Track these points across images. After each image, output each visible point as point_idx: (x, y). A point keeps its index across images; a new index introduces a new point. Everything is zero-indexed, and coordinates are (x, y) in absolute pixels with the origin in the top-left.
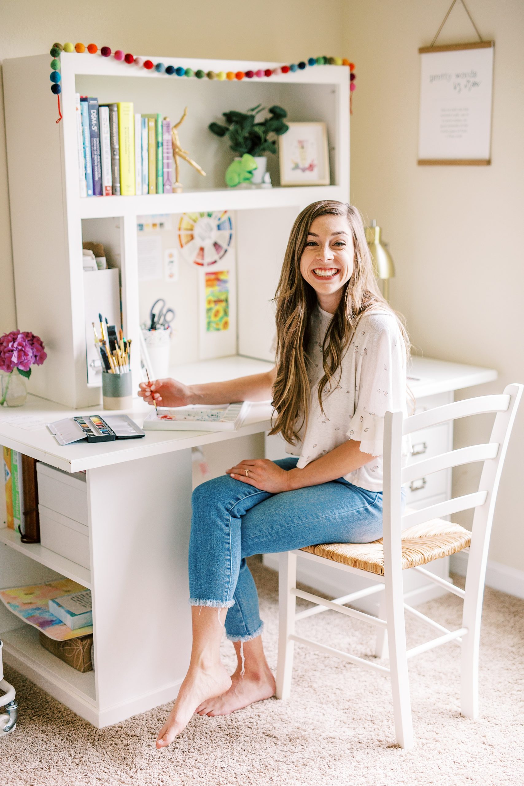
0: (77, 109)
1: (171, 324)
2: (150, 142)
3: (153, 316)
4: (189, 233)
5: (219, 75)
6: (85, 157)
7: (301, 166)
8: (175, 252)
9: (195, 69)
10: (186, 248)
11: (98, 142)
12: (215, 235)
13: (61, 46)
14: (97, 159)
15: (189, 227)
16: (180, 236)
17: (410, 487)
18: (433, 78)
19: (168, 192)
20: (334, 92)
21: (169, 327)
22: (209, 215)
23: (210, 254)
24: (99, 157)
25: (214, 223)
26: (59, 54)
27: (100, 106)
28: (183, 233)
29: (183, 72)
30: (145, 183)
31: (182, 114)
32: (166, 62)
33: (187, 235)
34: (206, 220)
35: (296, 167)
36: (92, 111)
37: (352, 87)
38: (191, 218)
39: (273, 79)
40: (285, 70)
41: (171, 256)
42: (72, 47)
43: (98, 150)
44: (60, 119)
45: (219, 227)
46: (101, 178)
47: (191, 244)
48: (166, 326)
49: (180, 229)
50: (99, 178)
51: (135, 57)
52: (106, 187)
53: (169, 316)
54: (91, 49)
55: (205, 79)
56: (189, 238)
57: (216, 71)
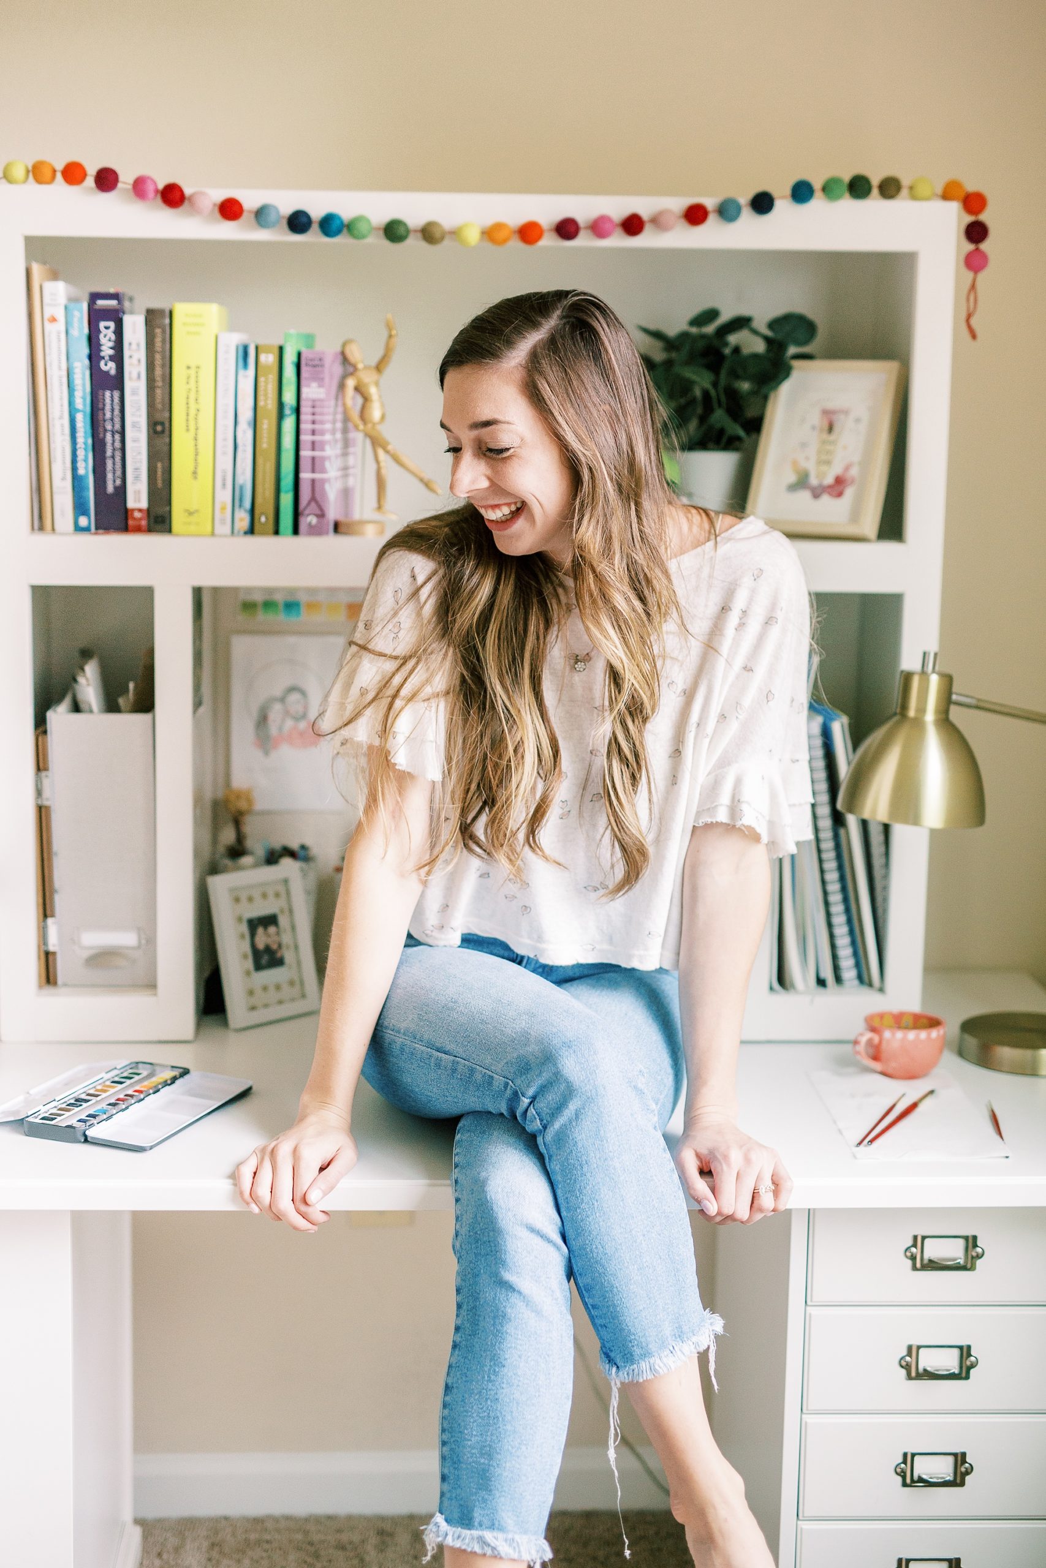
5: (455, 233)
7: (814, 481)
9: (381, 218)
11: (117, 400)
14: (114, 441)
19: (316, 531)
24: (117, 437)
29: (341, 226)
30: (240, 506)
32: (287, 203)
35: (801, 483)
36: (102, 324)
37: (977, 262)
39: (645, 240)
40: (695, 215)
43: (117, 420)
46: (121, 490)
50: (116, 488)
51: (188, 191)
52: (132, 511)
54: (73, 174)
55: (413, 243)
57: (446, 221)
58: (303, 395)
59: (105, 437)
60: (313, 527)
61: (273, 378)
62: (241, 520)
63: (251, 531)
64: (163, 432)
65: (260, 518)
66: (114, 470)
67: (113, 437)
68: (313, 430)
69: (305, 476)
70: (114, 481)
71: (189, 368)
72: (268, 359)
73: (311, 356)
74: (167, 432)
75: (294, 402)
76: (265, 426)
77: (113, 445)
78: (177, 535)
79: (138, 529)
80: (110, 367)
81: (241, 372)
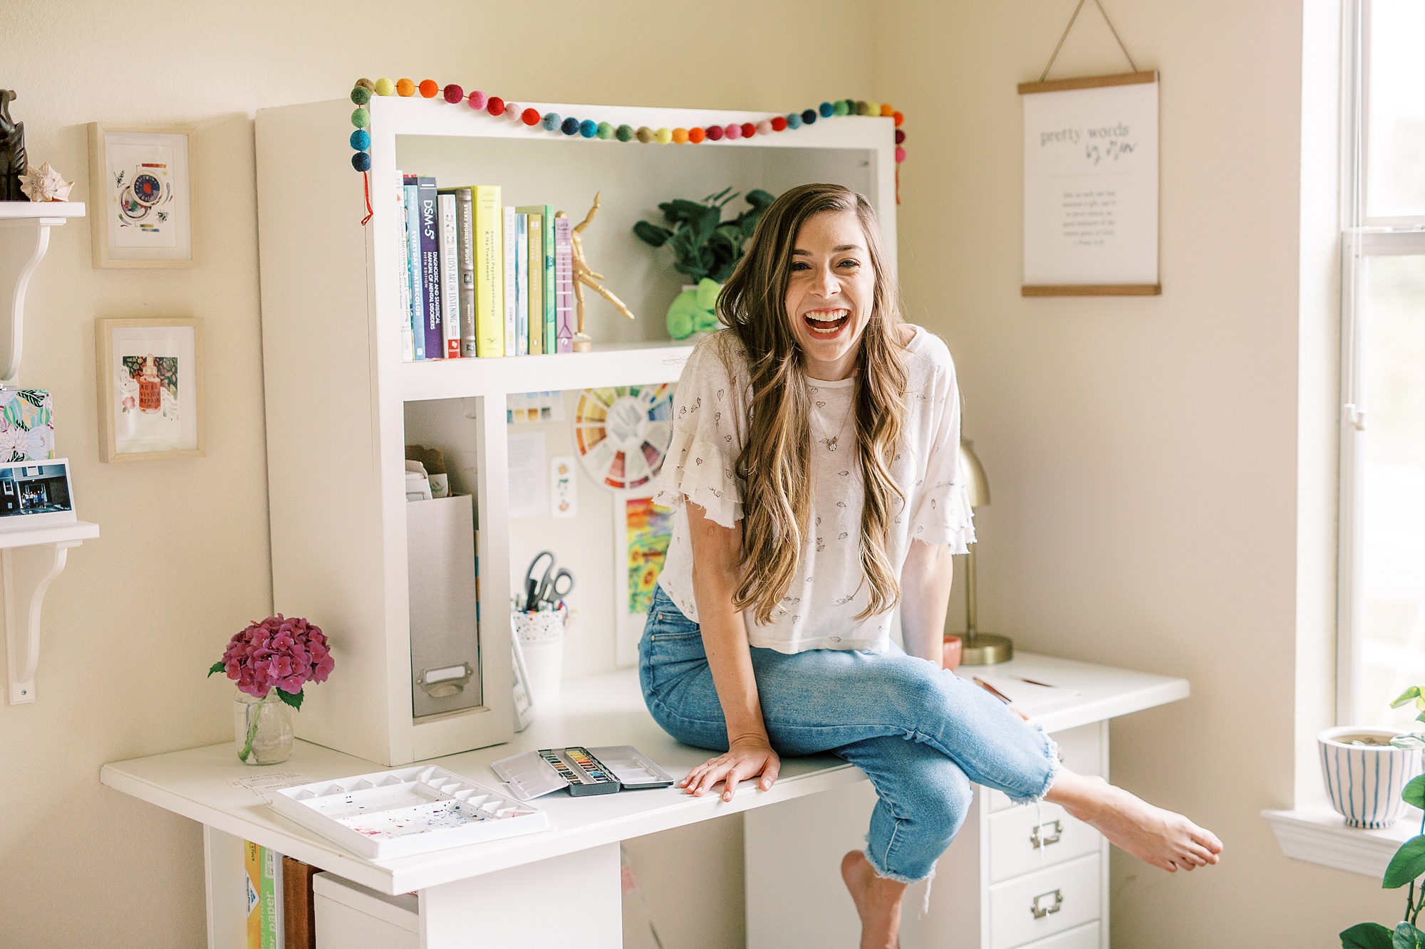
0: (399, 199)
1: (565, 600)
2: (532, 258)
3: (532, 584)
4: (599, 425)
5: (658, 135)
6: (412, 286)
8: (571, 462)
9: (615, 124)
10: (591, 453)
11: (435, 256)
12: (644, 430)
13: (372, 84)
14: (435, 290)
15: (597, 416)
16: (579, 432)
17: (1033, 910)
18: (1046, 138)
19: (566, 349)
20: (866, 164)
21: (561, 604)
22: (634, 392)
23: (636, 466)
24: (437, 286)
25: (642, 407)
26: (367, 99)
27: (440, 192)
28: (585, 426)
29: (594, 129)
30: (522, 333)
31: (592, 205)
32: (564, 111)
33: (592, 430)
34: (628, 401)
36: (425, 202)
37: (899, 156)
38: (599, 398)
39: (757, 141)
40: (778, 124)
41: (563, 469)
42: (391, 86)
43: (436, 273)
44: (369, 217)
45: (652, 415)
46: (440, 327)
47: (601, 445)
48: (557, 603)
49: (579, 419)
50: (436, 325)
51: (506, 104)
52: (450, 342)
53: (563, 585)
54: (427, 89)
56: (597, 436)
57: (653, 127)
58: (558, 251)
59: (429, 286)
60: (566, 346)
61: (539, 238)
62: (522, 344)
63: (528, 351)
64: (470, 281)
65: (533, 342)
66: (435, 311)
67: (434, 286)
68: (564, 276)
69: (560, 309)
70: (435, 320)
71: (487, 232)
72: (536, 223)
73: (560, 222)
74: (473, 282)
75: (553, 256)
76: (535, 275)
77: (434, 292)
78: (483, 358)
79: (455, 356)
80: (431, 234)
81: (520, 235)
